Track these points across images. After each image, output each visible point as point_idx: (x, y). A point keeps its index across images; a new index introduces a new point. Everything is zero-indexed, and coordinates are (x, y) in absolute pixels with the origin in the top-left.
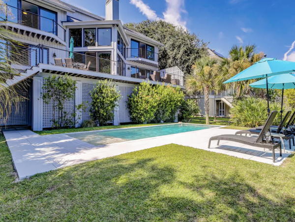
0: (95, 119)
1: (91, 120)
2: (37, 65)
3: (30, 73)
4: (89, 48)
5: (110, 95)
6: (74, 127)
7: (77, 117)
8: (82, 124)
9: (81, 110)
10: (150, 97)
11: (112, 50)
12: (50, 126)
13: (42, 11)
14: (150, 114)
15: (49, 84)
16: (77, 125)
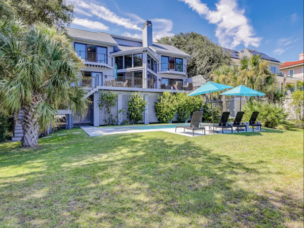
0: (131, 120)
1: (128, 120)
2: (95, 87)
3: (92, 92)
4: (128, 69)
5: (139, 103)
6: (117, 125)
7: (119, 118)
8: (123, 122)
9: (121, 113)
10: (170, 103)
11: (143, 70)
12: (103, 124)
13: (98, 48)
14: (170, 116)
15: (102, 98)
16: (119, 124)
